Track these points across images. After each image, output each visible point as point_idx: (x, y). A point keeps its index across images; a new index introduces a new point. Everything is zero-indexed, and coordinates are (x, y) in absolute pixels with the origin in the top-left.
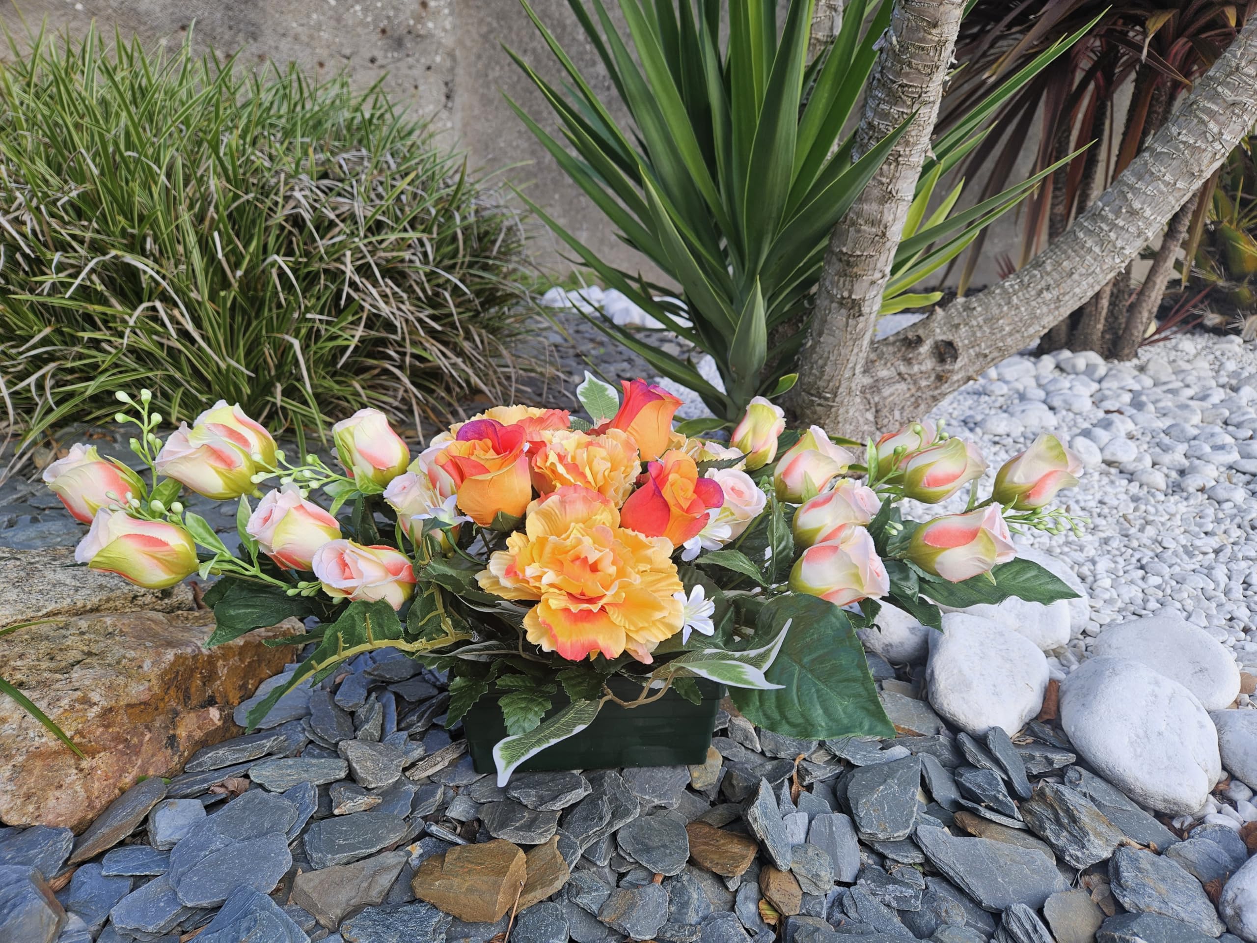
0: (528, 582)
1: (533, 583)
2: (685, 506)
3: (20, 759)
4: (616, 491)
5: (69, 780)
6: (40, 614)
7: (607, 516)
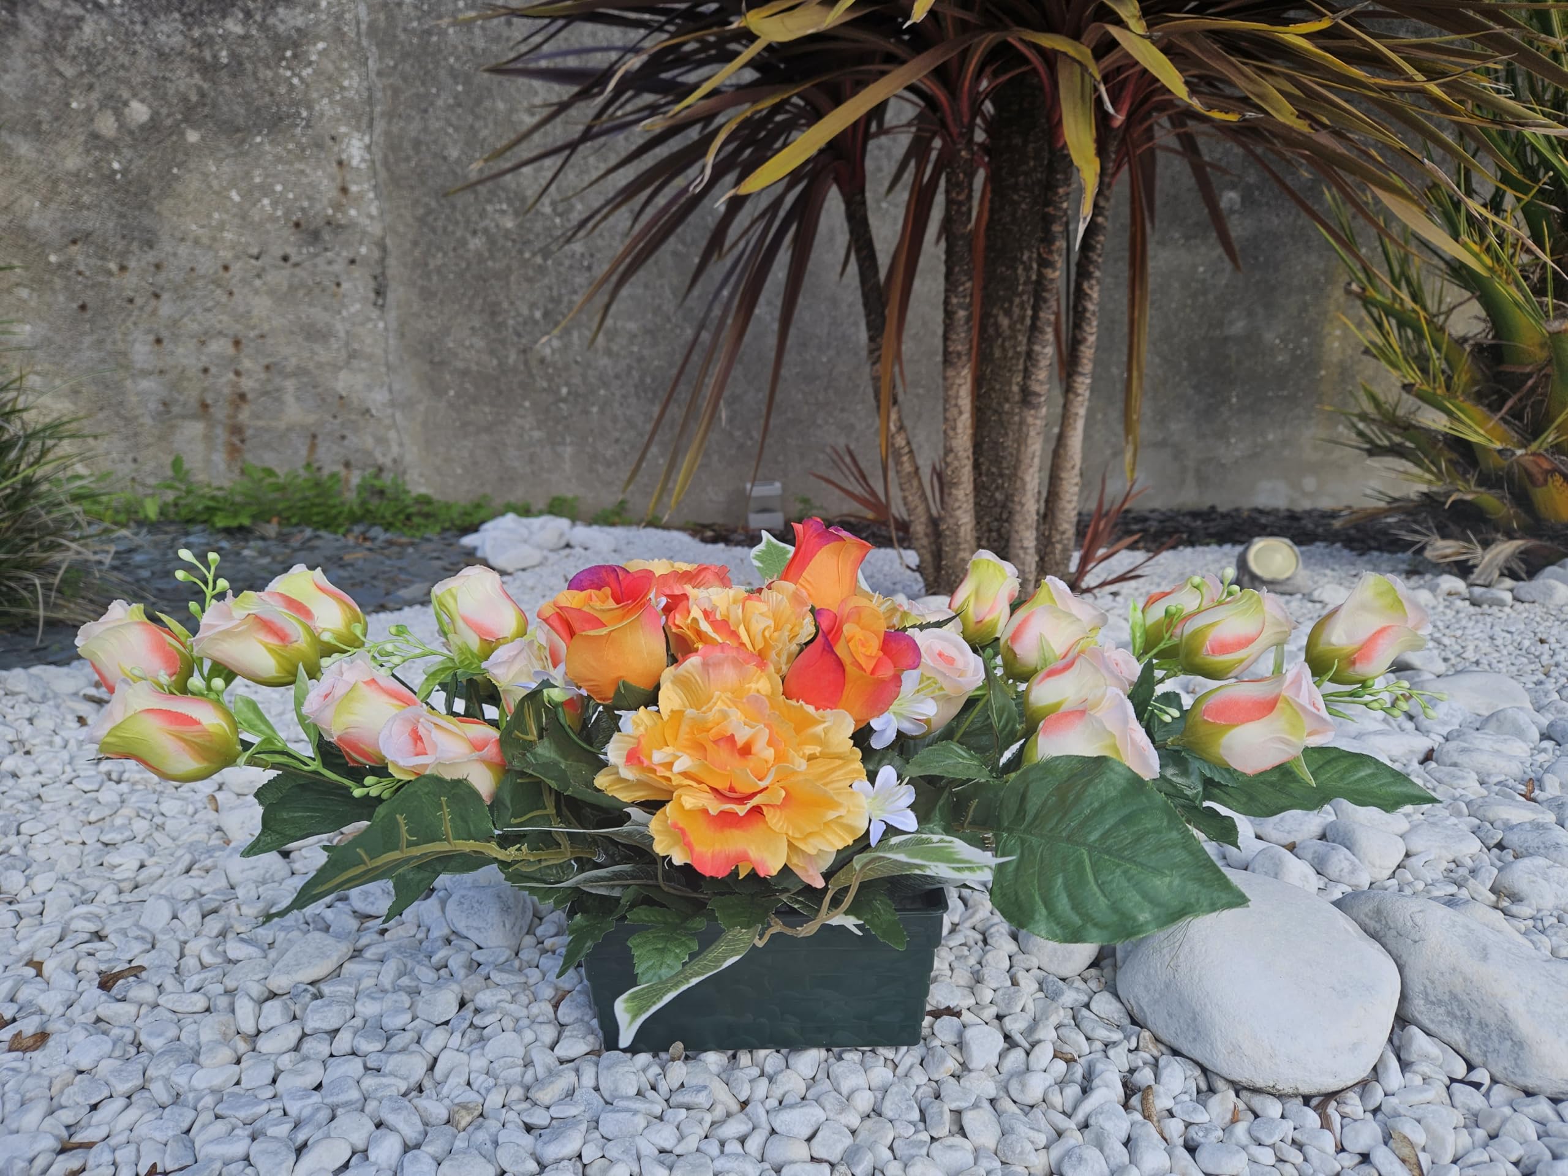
0: (654, 771)
1: (662, 772)
2: (868, 666)
4: (778, 655)
7: (764, 684)
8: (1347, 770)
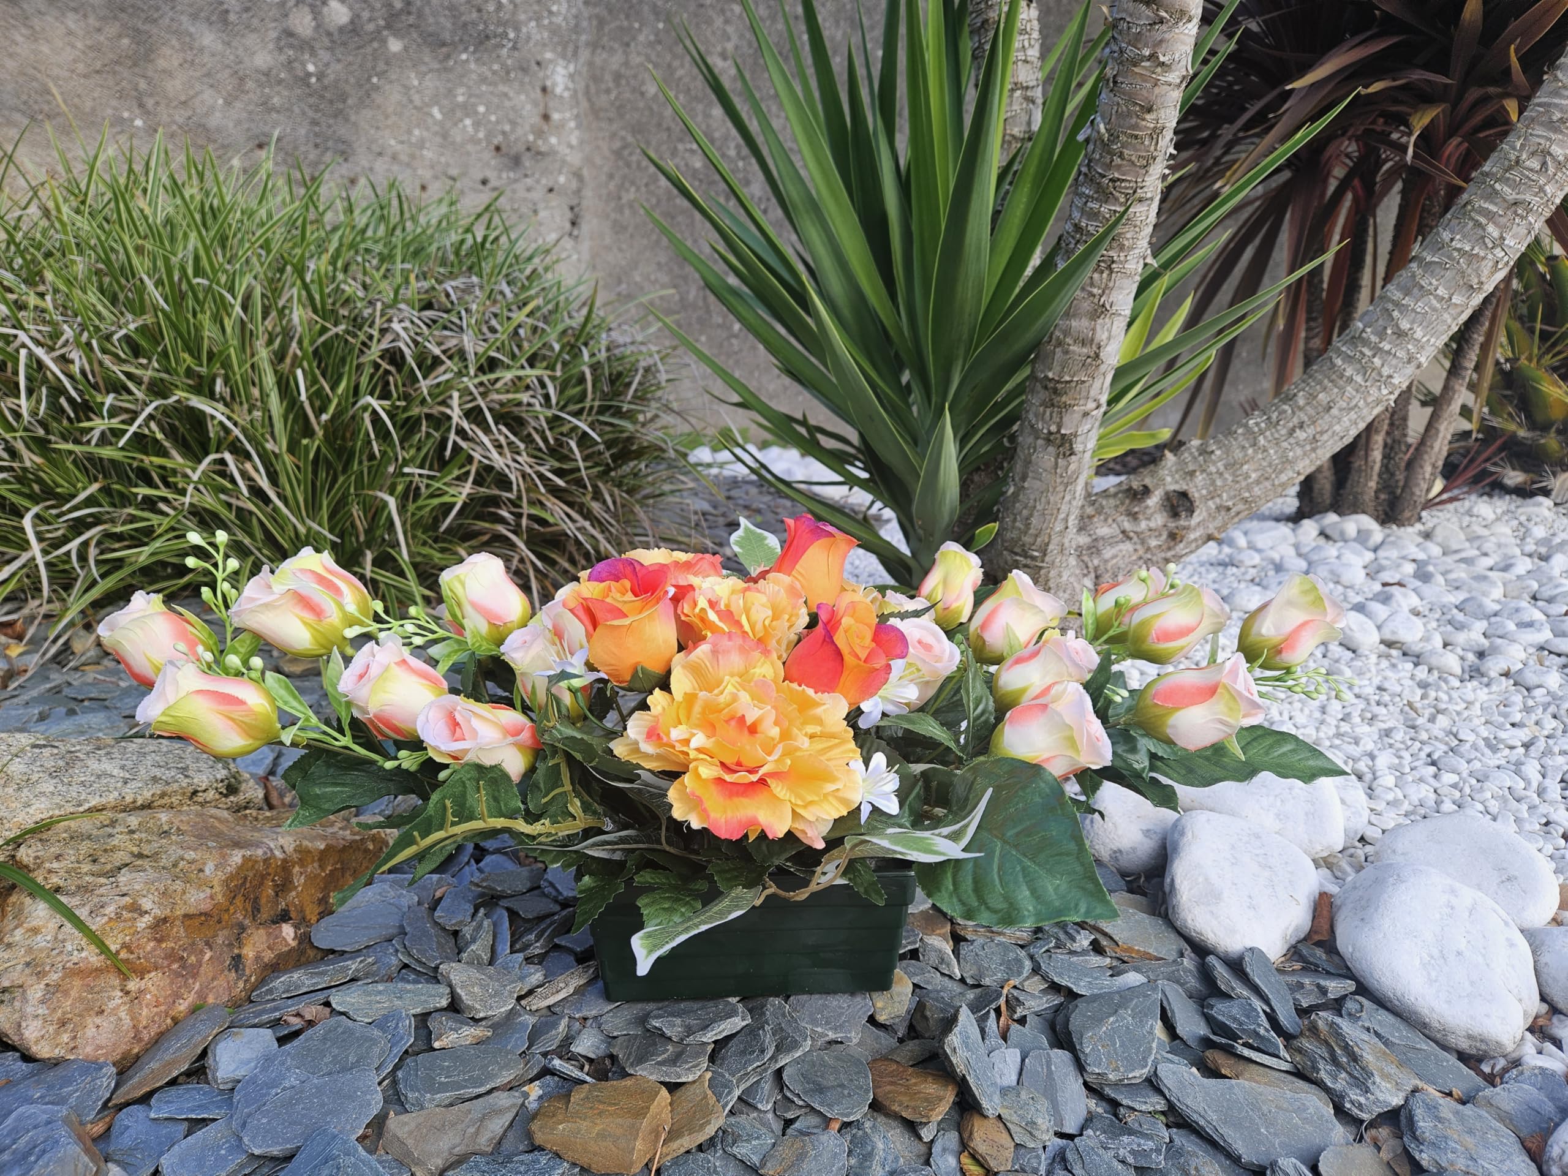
0: (673, 747)
1: (679, 748)
2: (863, 655)
3: (54, 977)
4: (779, 642)
5: (112, 1005)
6: (81, 809)
7: (768, 669)
8: (1271, 747)
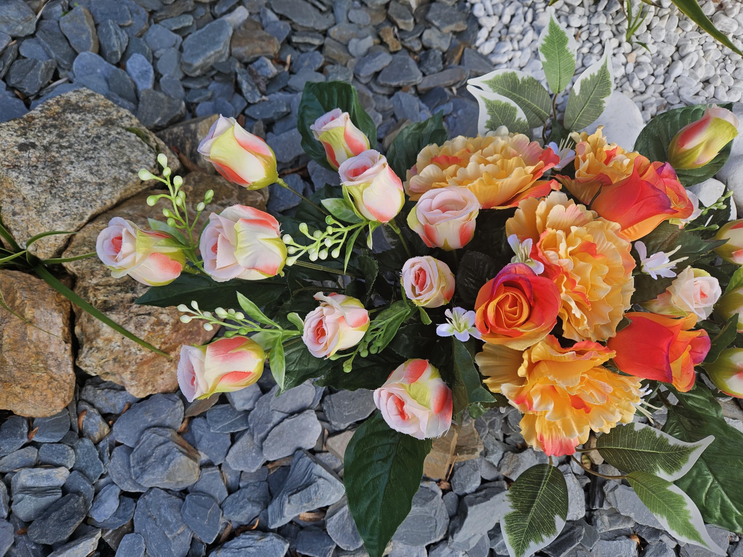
3: (134, 368)
5: (166, 368)
6: (85, 221)
